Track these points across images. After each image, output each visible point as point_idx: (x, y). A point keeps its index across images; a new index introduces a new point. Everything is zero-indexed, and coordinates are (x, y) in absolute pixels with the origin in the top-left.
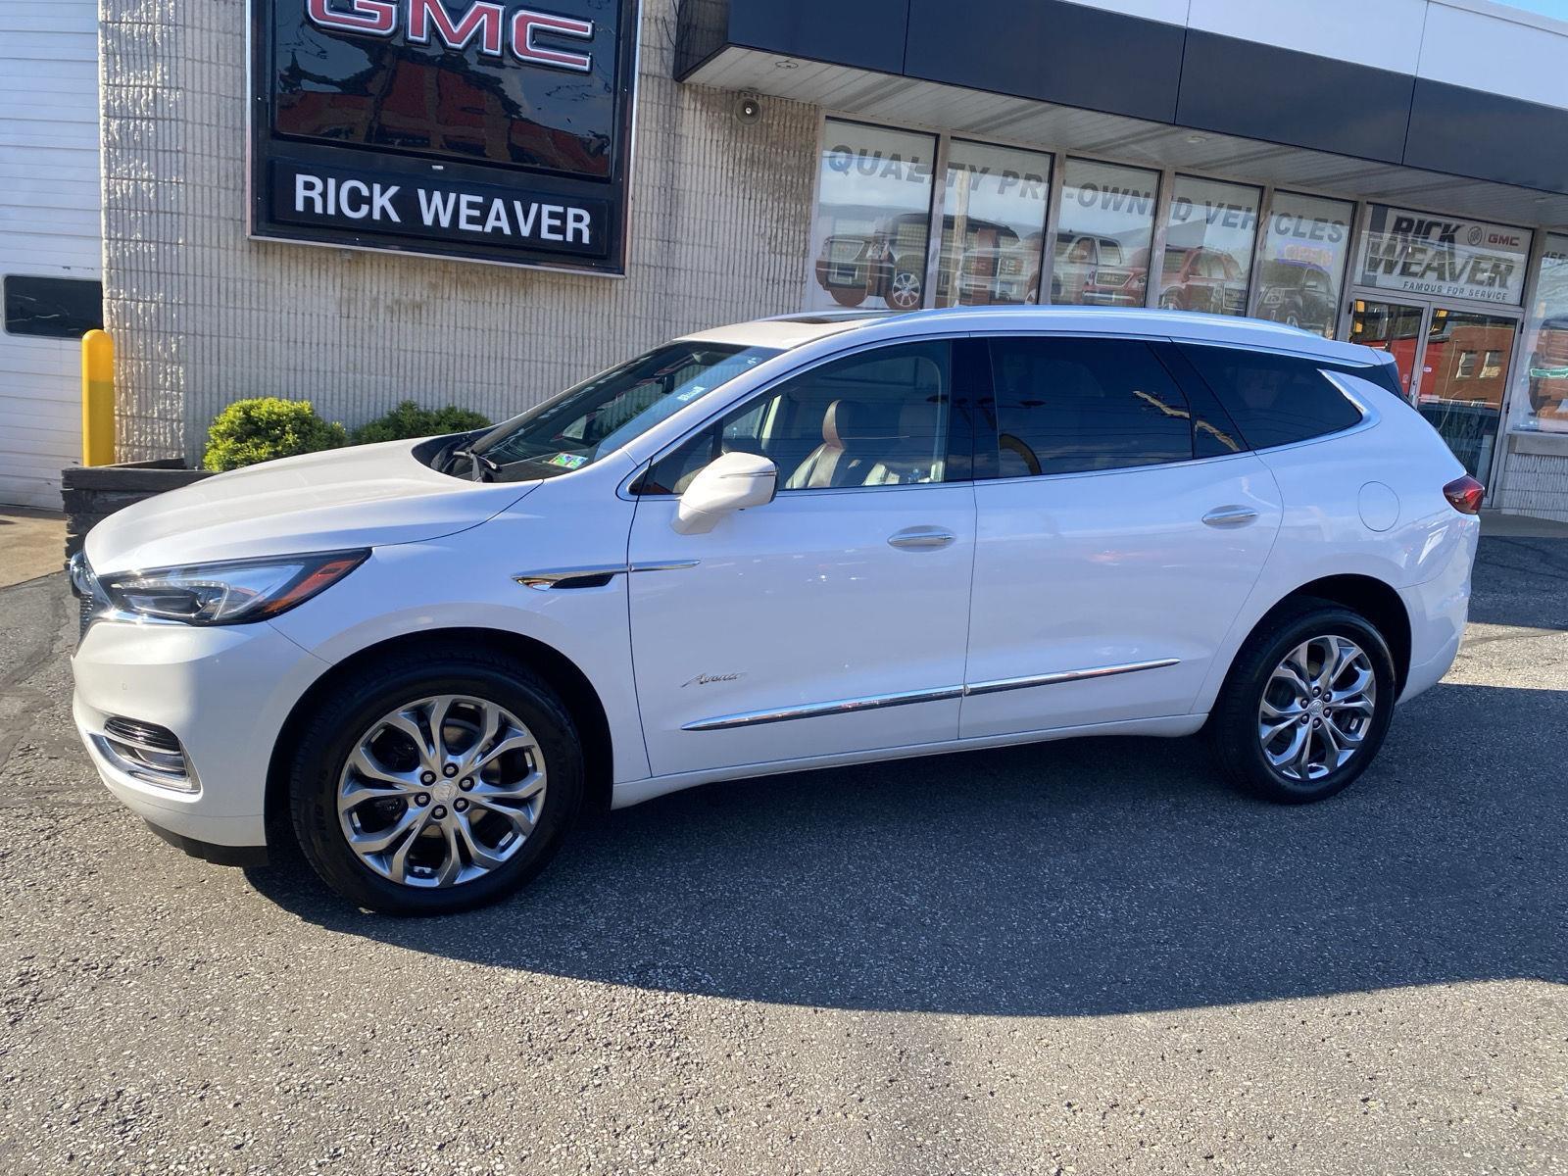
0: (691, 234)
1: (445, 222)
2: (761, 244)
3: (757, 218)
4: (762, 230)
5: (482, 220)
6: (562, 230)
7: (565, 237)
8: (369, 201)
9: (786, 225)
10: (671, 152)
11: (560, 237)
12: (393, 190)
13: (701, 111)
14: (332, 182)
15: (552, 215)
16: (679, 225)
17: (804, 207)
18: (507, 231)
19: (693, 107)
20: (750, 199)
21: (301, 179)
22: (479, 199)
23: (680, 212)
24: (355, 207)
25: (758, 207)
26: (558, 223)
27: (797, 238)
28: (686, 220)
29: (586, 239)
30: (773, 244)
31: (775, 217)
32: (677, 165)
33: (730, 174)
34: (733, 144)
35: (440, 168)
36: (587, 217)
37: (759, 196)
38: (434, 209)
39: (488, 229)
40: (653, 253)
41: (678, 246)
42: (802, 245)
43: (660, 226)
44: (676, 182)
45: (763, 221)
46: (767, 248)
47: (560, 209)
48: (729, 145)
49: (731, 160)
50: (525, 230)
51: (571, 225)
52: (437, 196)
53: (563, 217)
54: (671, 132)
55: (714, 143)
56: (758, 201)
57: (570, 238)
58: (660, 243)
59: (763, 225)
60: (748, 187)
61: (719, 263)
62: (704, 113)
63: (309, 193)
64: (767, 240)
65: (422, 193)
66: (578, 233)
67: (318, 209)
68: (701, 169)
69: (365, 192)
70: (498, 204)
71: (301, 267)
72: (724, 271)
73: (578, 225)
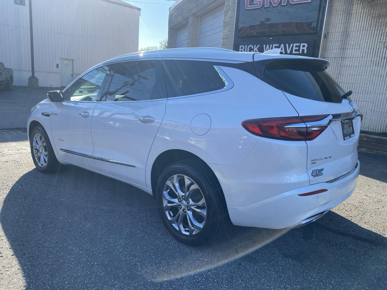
0: (352, 46)
2: (381, 45)
3: (380, 36)
4: (382, 40)
6: (298, 50)
7: (299, 52)
8: (253, 49)
10: (347, 20)
12: (259, 46)
13: (360, 3)
14: (246, 46)
15: (296, 46)
16: (348, 43)
18: (284, 53)
19: (357, 3)
20: (377, 30)
21: (241, 46)
22: (277, 45)
23: (348, 39)
25: (381, 32)
28: (350, 41)
29: (305, 52)
32: (349, 24)
33: (370, 23)
34: (372, 12)
36: (306, 45)
37: (382, 28)
40: (337, 53)
41: (346, 50)
43: (341, 45)
44: (348, 29)
45: (382, 37)
46: (383, 46)
47: (299, 44)
48: (370, 13)
49: (371, 18)
50: (288, 52)
51: (301, 48)
52: (268, 46)
53: (299, 47)
54: (348, 14)
55: (365, 13)
56: (381, 30)
57: (301, 52)
58: (340, 50)
60: (377, 26)
61: (362, 54)
62: (361, 4)
63: (242, 50)
64: (383, 44)
65: (264, 46)
66: (303, 50)
68: (358, 23)
69: (252, 47)
70: (282, 46)
72: (363, 56)
73: (303, 48)
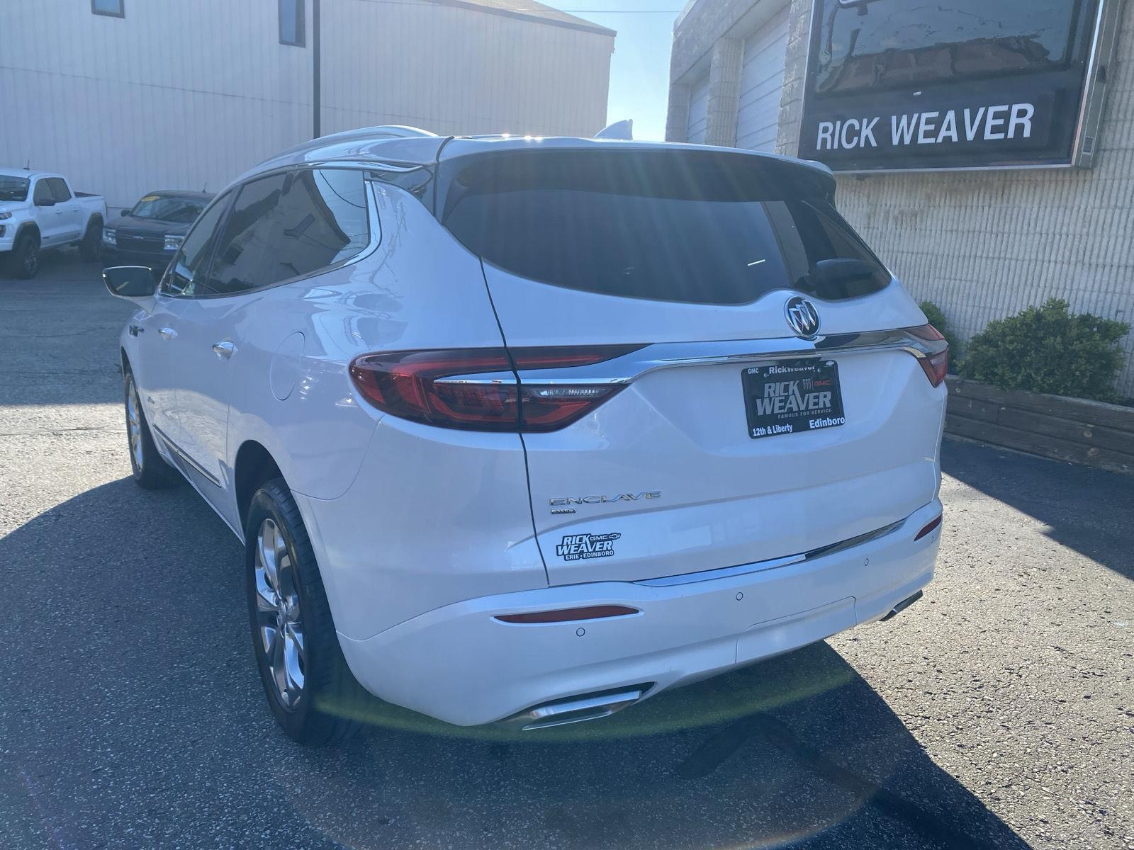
1: (907, 140)
5: (934, 134)
6: (1003, 129)
7: (1006, 135)
8: (858, 133)
11: (1001, 136)
12: (876, 120)
14: (838, 124)
15: (997, 115)
18: (955, 139)
21: (822, 125)
22: (935, 114)
24: (849, 141)
26: (1001, 122)
29: (1027, 133)
35: (919, 93)
36: (1030, 109)
38: (903, 130)
39: (940, 140)
47: (1005, 108)
50: (970, 135)
51: (1014, 120)
52: (905, 118)
53: (1006, 116)
57: (1011, 135)
63: (825, 136)
65: (894, 118)
66: (1020, 128)
67: (829, 147)
69: (857, 128)
70: (951, 115)
73: (1021, 120)
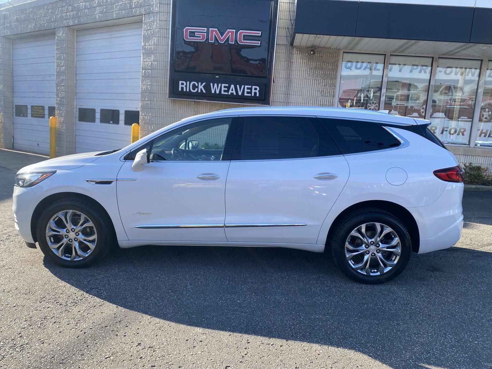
0: (295, 92)
1: (218, 92)
2: (318, 94)
3: (317, 86)
4: (319, 89)
5: (228, 91)
6: (251, 93)
7: (251, 95)
8: (198, 87)
9: (327, 87)
10: (289, 67)
11: (250, 95)
12: (204, 84)
13: (299, 54)
14: (188, 83)
15: (248, 88)
16: (291, 89)
17: (334, 81)
18: (235, 94)
19: (296, 53)
20: (315, 80)
21: (180, 82)
22: (227, 85)
23: (291, 85)
24: (194, 89)
25: (318, 82)
26: (249, 91)
27: (331, 91)
28: (293, 87)
29: (258, 95)
30: (322, 93)
31: (323, 85)
32: (291, 71)
33: (308, 73)
34: (309, 63)
35: (218, 77)
36: (258, 89)
37: (318, 79)
38: (215, 89)
39: (229, 93)
40: (283, 98)
41: (290, 96)
42: (332, 93)
43: (285, 90)
44: (290, 76)
45: (319, 86)
46: (320, 95)
47: (250, 87)
48: (308, 64)
49: (309, 68)
50: (240, 93)
51: (253, 91)
52: (216, 85)
53: (251, 89)
54: (289, 62)
55: (303, 63)
56: (318, 80)
57: (253, 95)
58: (285, 95)
59: (319, 87)
60: (314, 76)
61: (304, 100)
62: (300, 55)
63: (182, 86)
64: (320, 92)
65: (212, 84)
66: (255, 93)
67: (185, 90)
68: (299, 71)
69: (197, 85)
70: (232, 86)
71: (184, 106)
72: (305, 103)
